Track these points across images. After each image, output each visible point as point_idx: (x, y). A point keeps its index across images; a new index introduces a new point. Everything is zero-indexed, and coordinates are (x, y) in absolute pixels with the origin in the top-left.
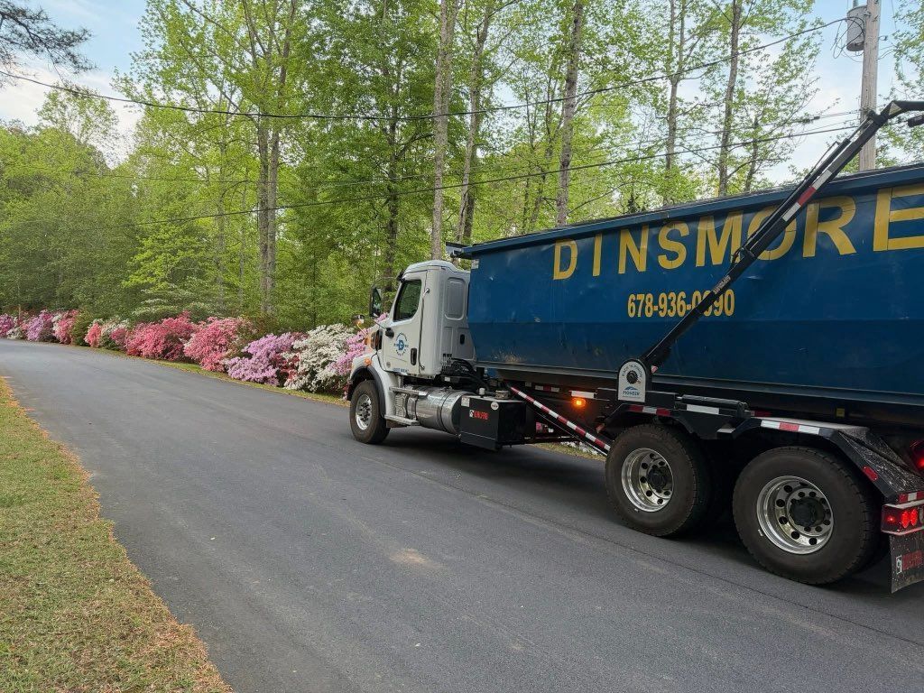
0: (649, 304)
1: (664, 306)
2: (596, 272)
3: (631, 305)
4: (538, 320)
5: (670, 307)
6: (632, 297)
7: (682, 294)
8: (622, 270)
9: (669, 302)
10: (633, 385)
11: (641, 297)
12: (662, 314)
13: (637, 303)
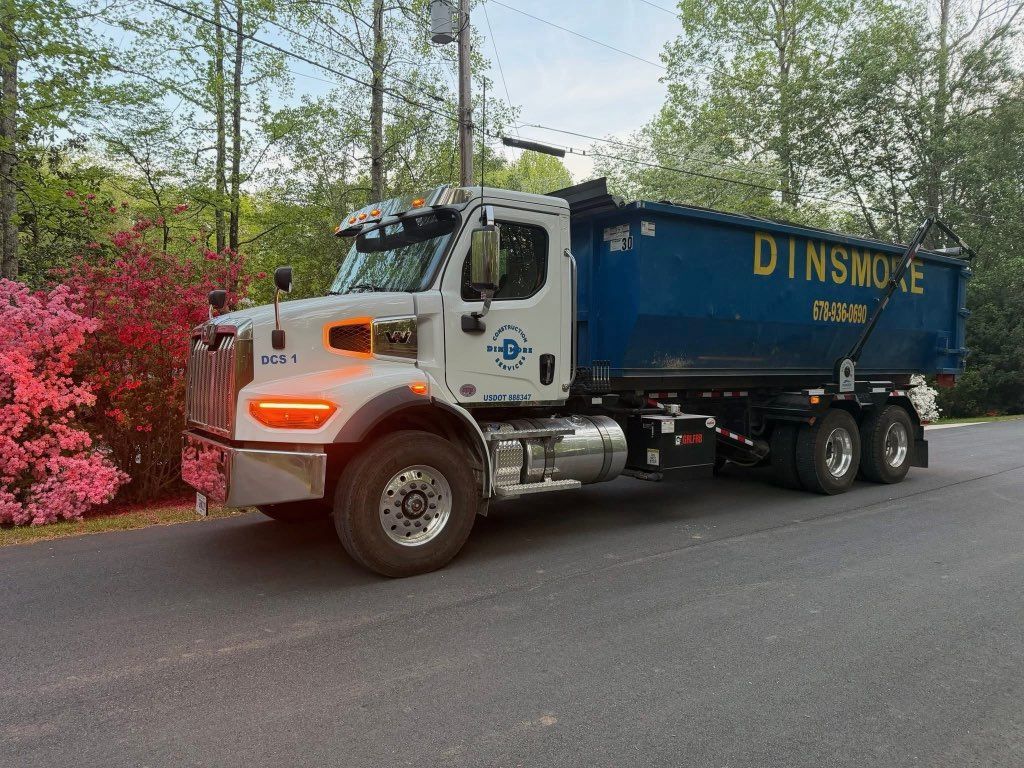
0: (826, 310)
1: (834, 313)
2: (791, 275)
3: (816, 309)
4: (738, 317)
5: (837, 314)
6: (816, 302)
7: (845, 305)
8: (809, 278)
9: (838, 309)
10: (847, 379)
11: (822, 303)
12: (833, 320)
13: (819, 307)
